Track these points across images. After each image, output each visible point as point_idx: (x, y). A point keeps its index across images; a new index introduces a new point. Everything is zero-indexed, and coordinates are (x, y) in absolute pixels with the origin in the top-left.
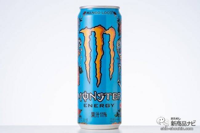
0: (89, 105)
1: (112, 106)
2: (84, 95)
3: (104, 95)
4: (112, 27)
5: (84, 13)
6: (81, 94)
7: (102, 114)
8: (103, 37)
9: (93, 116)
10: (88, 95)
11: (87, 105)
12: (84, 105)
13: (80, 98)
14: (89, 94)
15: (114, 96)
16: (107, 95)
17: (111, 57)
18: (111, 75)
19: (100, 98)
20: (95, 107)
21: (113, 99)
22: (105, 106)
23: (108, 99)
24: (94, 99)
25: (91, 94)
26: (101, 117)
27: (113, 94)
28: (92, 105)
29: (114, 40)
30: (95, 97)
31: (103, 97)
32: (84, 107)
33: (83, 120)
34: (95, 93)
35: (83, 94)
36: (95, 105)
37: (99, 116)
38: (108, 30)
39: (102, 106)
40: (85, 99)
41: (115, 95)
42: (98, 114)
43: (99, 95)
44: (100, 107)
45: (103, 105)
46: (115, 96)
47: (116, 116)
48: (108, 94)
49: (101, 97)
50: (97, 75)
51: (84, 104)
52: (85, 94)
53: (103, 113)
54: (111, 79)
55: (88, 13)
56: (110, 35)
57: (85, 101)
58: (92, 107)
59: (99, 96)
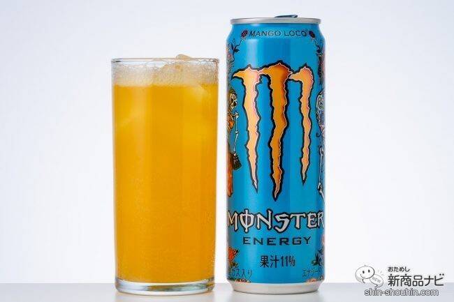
0: (255, 239)
1: (307, 240)
2: (244, 218)
3: (289, 218)
4: (305, 65)
5: (244, 34)
6: (236, 215)
7: (285, 260)
8: (286, 88)
9: (264, 264)
10: (252, 217)
11: (251, 241)
12: (244, 240)
13: (234, 223)
14: (255, 216)
15: (310, 219)
16: (296, 217)
17: (304, 133)
18: (304, 172)
19: (280, 225)
20: (268, 244)
21: (309, 225)
22: (290, 242)
23: (298, 226)
24: (268, 226)
25: (259, 216)
26: (283, 265)
27: (309, 215)
28: (262, 239)
29: (311, 94)
30: (269, 223)
31: (287, 221)
32: (244, 243)
33: (241, 273)
34: (270, 214)
35: (241, 215)
36: (268, 239)
37: (279, 263)
38: (299, 71)
39: (284, 241)
40: (246, 226)
41: (312, 217)
42: (276, 260)
43: (278, 217)
44: (281, 244)
45: (287, 239)
46: (313, 219)
47: (315, 264)
48: (298, 216)
49: (283, 222)
50: (272, 172)
51: (244, 238)
52: (247, 215)
53: (287, 258)
54: (304, 181)
55: (252, 34)
56: (301, 82)
57: (246, 231)
58: (262, 243)
59: (279, 219)
